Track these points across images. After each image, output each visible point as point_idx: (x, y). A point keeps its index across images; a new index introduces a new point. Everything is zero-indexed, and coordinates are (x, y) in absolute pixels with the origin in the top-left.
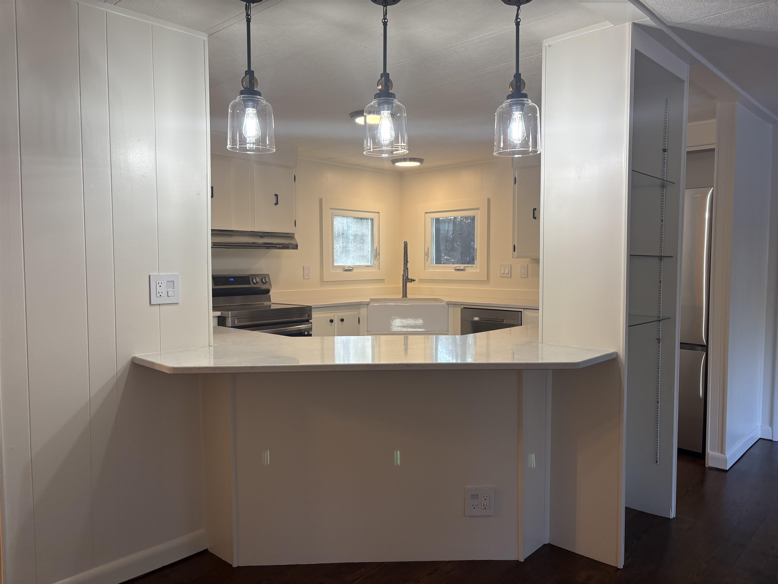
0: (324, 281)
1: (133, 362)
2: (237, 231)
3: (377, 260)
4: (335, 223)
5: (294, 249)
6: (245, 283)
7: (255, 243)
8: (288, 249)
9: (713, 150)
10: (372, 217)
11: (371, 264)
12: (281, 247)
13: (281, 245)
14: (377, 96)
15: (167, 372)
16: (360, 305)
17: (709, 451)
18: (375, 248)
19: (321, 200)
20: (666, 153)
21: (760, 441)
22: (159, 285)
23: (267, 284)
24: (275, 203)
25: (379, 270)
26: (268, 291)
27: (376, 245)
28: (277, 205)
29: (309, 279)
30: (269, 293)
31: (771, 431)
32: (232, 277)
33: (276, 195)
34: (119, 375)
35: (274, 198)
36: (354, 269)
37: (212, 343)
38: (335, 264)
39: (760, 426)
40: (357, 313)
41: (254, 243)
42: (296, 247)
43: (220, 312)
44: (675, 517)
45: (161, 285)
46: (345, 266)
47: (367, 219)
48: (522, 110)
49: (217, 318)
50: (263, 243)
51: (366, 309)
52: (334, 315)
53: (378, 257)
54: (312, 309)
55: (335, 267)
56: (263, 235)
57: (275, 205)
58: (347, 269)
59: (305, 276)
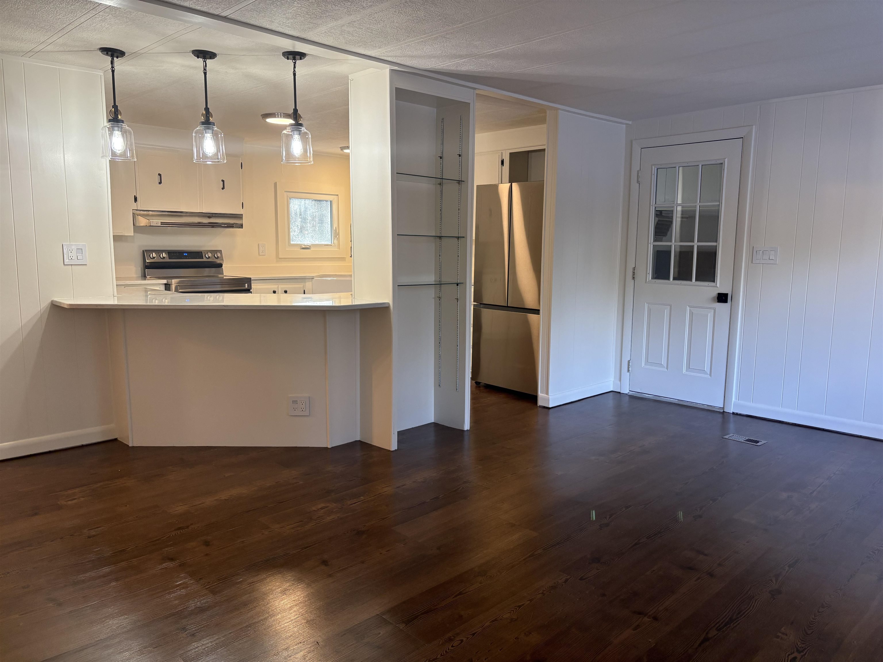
0: (280, 257)
1: (53, 304)
2: (187, 212)
3: (337, 240)
4: (291, 205)
5: (238, 228)
6: (198, 258)
7: (201, 222)
8: (233, 228)
9: (544, 150)
10: (331, 200)
11: (331, 243)
12: (226, 226)
13: (226, 225)
14: (203, 123)
15: (66, 307)
16: (305, 279)
17: (541, 394)
18: (335, 228)
19: (275, 184)
20: (461, 157)
21: (611, 393)
22: (70, 251)
23: (219, 259)
24: (222, 187)
25: (339, 249)
26: (220, 266)
27: (335, 225)
28: (224, 189)
29: (265, 255)
30: (222, 266)
31: (620, 385)
32: (185, 252)
33: (223, 181)
34: (42, 312)
35: (222, 183)
36: (311, 247)
37: (116, 294)
38: (292, 243)
39: (612, 381)
40: (302, 286)
41: (199, 223)
42: (241, 226)
43: (166, 280)
44: (469, 429)
45: (72, 251)
46: (302, 244)
47: (326, 201)
48: (300, 134)
49: (164, 286)
50: (209, 222)
51: (311, 282)
52: (278, 286)
53: (338, 236)
54: (252, 281)
55: (290, 245)
56: (212, 215)
57: (222, 189)
58: (304, 247)
59: (260, 253)
